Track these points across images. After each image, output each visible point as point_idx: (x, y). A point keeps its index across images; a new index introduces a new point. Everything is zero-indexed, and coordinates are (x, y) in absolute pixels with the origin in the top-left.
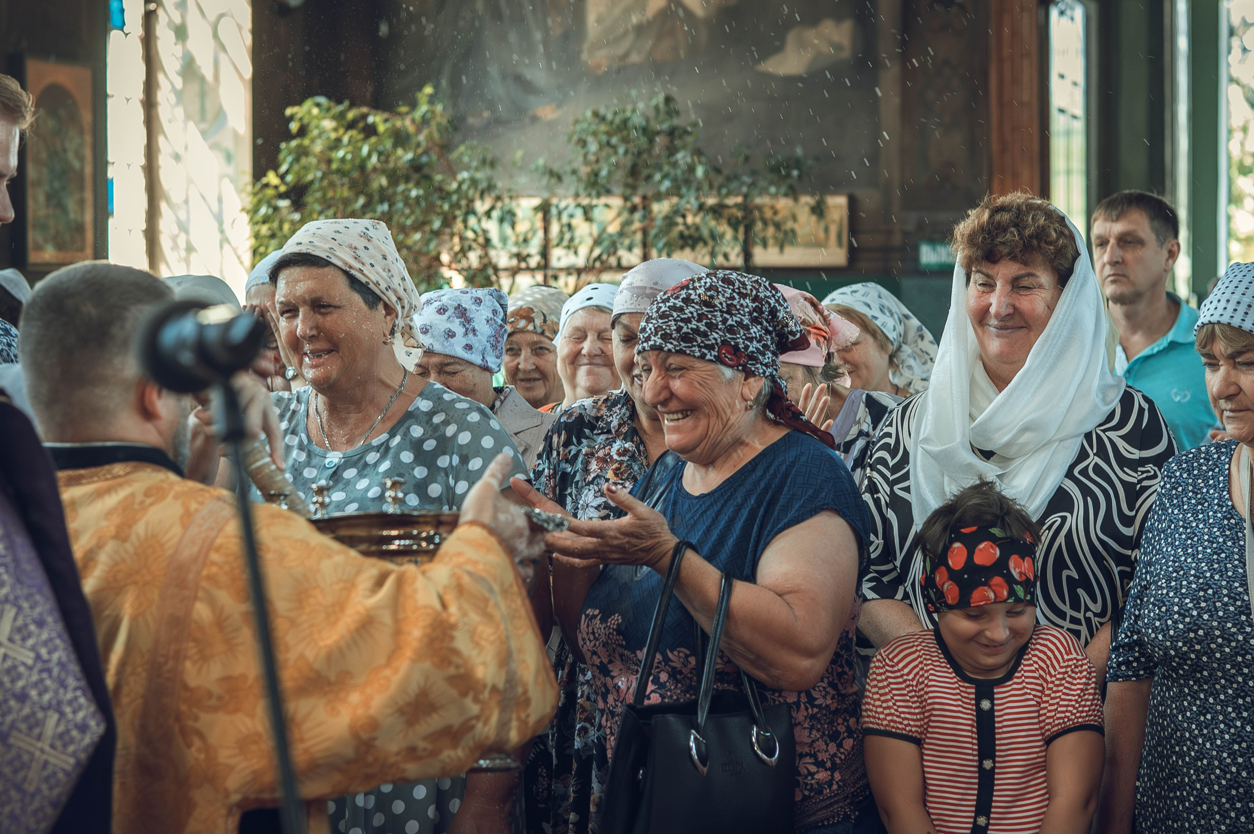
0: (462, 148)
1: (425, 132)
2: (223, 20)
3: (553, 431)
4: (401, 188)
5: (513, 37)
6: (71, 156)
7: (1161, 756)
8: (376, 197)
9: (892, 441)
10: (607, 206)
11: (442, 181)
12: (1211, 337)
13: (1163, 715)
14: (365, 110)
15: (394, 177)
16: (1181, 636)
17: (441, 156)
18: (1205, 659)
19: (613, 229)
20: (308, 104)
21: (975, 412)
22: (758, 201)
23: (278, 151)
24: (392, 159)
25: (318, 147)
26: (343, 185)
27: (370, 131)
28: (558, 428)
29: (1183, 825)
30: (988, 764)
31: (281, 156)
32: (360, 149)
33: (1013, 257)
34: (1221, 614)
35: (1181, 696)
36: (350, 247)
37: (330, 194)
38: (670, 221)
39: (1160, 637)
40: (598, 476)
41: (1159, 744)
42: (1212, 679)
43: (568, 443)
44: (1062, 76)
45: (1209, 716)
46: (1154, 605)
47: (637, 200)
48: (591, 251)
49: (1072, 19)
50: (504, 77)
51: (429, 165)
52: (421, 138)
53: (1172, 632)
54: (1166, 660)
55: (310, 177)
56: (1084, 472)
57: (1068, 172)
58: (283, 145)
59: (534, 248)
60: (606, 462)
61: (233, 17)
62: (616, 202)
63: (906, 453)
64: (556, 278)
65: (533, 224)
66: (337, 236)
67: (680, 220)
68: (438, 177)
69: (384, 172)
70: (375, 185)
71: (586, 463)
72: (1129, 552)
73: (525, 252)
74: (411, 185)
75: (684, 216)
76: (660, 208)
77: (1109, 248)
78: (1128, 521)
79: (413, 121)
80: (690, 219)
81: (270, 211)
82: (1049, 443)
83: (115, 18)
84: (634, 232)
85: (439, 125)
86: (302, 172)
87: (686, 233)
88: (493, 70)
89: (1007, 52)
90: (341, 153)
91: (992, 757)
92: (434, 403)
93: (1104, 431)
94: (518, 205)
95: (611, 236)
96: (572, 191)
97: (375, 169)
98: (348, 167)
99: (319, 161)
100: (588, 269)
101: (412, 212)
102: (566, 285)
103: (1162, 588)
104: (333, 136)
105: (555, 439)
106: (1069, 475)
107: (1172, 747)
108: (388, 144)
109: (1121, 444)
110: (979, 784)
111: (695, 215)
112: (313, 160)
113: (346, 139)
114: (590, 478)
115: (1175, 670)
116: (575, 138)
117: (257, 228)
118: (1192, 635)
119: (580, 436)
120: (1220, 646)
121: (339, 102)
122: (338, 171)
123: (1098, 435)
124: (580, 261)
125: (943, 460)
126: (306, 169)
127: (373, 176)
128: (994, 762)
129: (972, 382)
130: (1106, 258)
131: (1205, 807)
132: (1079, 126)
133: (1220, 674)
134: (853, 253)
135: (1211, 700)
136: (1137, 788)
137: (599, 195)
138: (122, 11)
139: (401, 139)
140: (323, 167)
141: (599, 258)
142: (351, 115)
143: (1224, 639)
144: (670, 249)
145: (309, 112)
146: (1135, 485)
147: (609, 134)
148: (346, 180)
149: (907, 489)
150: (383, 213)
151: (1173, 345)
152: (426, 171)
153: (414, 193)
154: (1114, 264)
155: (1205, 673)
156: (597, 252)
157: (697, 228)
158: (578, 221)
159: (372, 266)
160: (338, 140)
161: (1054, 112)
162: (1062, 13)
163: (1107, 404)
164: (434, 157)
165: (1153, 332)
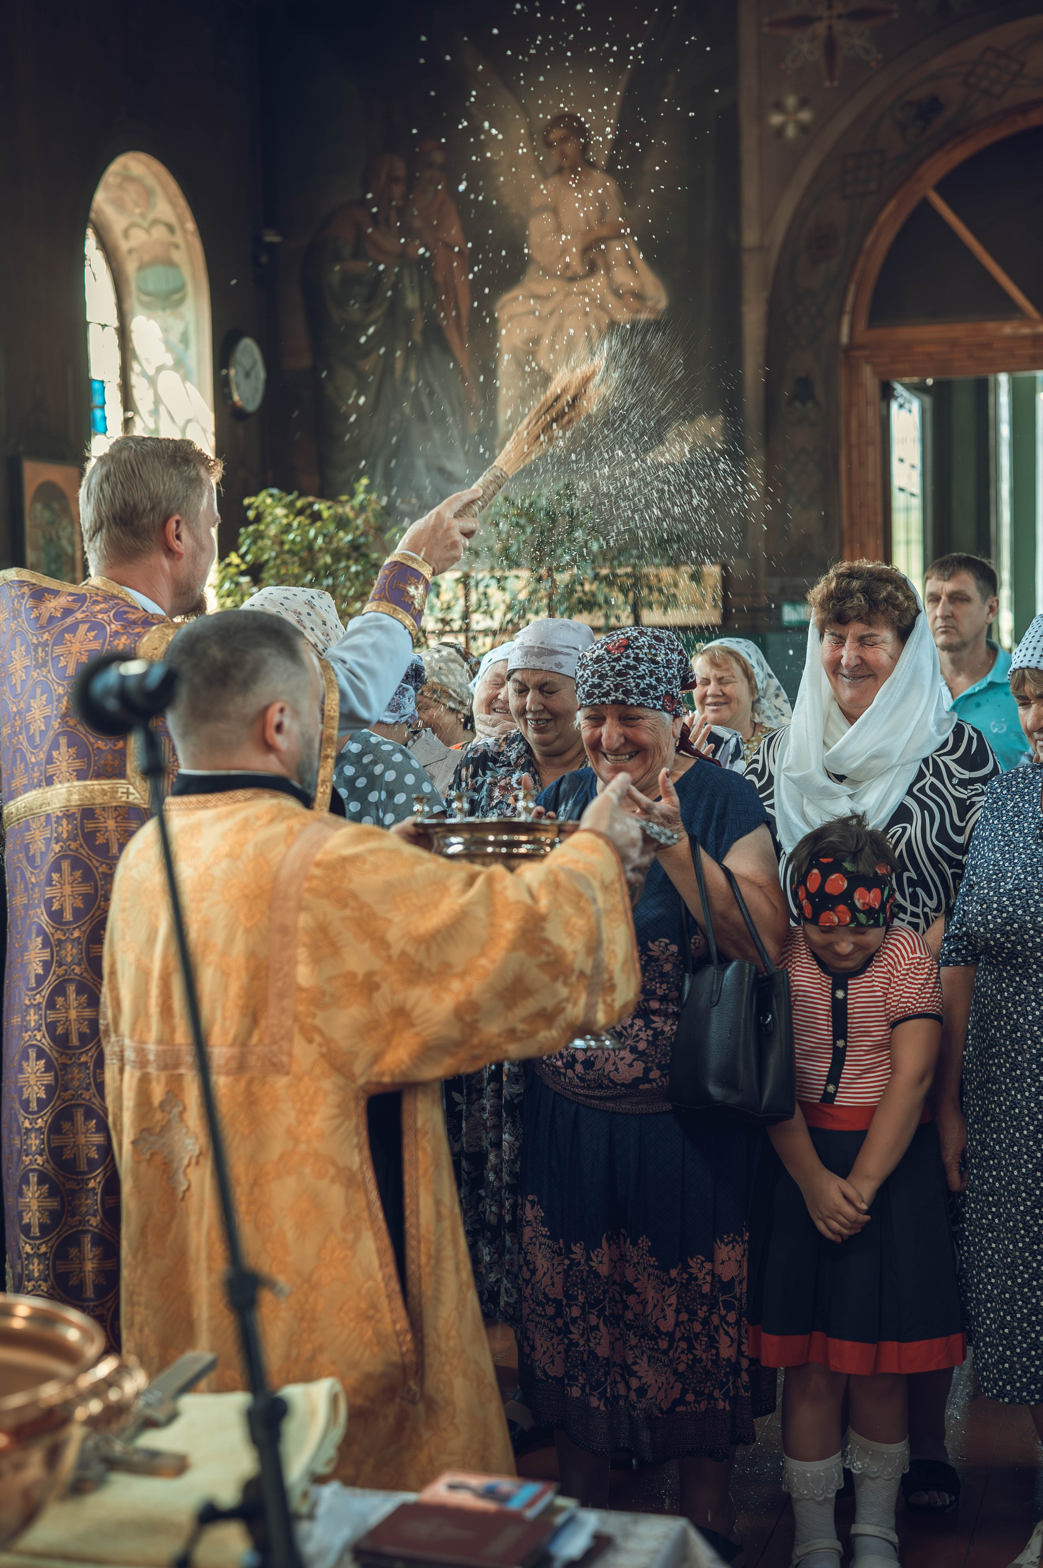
0: (394, 530)
1: (363, 517)
2: (190, 425)
3: (461, 766)
4: (343, 564)
5: (436, 435)
6: (64, 543)
7: (983, 1029)
8: (322, 573)
9: (759, 767)
10: (517, 577)
11: (378, 559)
12: (1022, 681)
13: (985, 996)
14: (311, 499)
15: (337, 555)
16: (999, 929)
17: (376, 537)
18: (1019, 948)
19: (523, 596)
20: (263, 495)
21: (828, 741)
22: (645, 570)
23: (238, 535)
24: (335, 540)
25: (273, 531)
26: (293, 563)
27: (316, 517)
28: (466, 763)
29: (1000, 1088)
30: (840, 1043)
31: (241, 539)
32: (308, 532)
33: (860, 618)
34: (1033, 909)
35: (1001, 979)
36: (295, 612)
37: (283, 571)
38: (570, 590)
39: (982, 930)
40: (501, 802)
41: (981, 1020)
42: (1026, 964)
43: (474, 775)
44: (902, 460)
45: (1023, 996)
46: (977, 903)
47: (543, 571)
48: (505, 614)
49: (910, 411)
50: (429, 469)
51: (366, 544)
52: (359, 522)
53: (991, 926)
54: (987, 949)
55: (266, 557)
56: (922, 790)
57: (908, 542)
58: (242, 530)
59: (456, 613)
60: (507, 790)
61: (198, 422)
62: (525, 574)
63: (771, 777)
64: (474, 638)
65: (455, 593)
66: (285, 602)
67: (579, 588)
68: (375, 555)
69: (327, 551)
70: (321, 562)
71: (490, 792)
72: (960, 857)
73: (448, 618)
74: (351, 562)
75: (582, 585)
76: (562, 578)
77: (940, 605)
78: (959, 831)
79: (352, 508)
80: (587, 587)
81: (233, 586)
82: (894, 767)
83: (99, 423)
84: (541, 599)
85: (374, 510)
86: (259, 553)
87: (585, 598)
88: (420, 463)
89: (854, 440)
90: (291, 536)
91: (845, 1037)
92: (363, 745)
93: (939, 756)
94: (443, 578)
95: (520, 602)
96: (488, 566)
97: (321, 549)
98: (297, 548)
99: (273, 543)
100: (503, 630)
101: (353, 585)
102: (484, 644)
103: (984, 888)
104: (285, 521)
105: (464, 772)
106: (910, 793)
107: (992, 1022)
108: (332, 528)
109: (953, 767)
110: (832, 1059)
111: (591, 583)
112: (268, 542)
113: (295, 524)
114: (494, 803)
115: (995, 957)
116: (489, 520)
117: (223, 600)
118: (1008, 928)
119: (485, 768)
120: (1032, 937)
121: (290, 493)
122: (290, 551)
123: (933, 759)
124: (495, 624)
125: (802, 785)
126: (262, 549)
127: (319, 555)
128: (846, 1041)
129: (827, 718)
130: (938, 612)
131: (1018, 1072)
132: (917, 502)
133: (1032, 960)
134: (726, 616)
135: (1025, 982)
136: (964, 1056)
137: (510, 568)
138: (105, 418)
139: (342, 523)
140: (277, 548)
141: (511, 621)
142: (299, 504)
143: (1035, 931)
144: (571, 612)
145: (264, 501)
146: (965, 800)
147: (519, 515)
148: (296, 559)
149: (772, 806)
150: (328, 586)
151: (992, 685)
152: (364, 550)
153: (353, 569)
154: (945, 618)
155: (1020, 960)
156: (509, 616)
157: (593, 594)
158: (493, 591)
159: (312, 629)
160: (289, 525)
161: (895, 492)
162: (901, 406)
163: (941, 734)
164: (371, 539)
165: (975, 675)
